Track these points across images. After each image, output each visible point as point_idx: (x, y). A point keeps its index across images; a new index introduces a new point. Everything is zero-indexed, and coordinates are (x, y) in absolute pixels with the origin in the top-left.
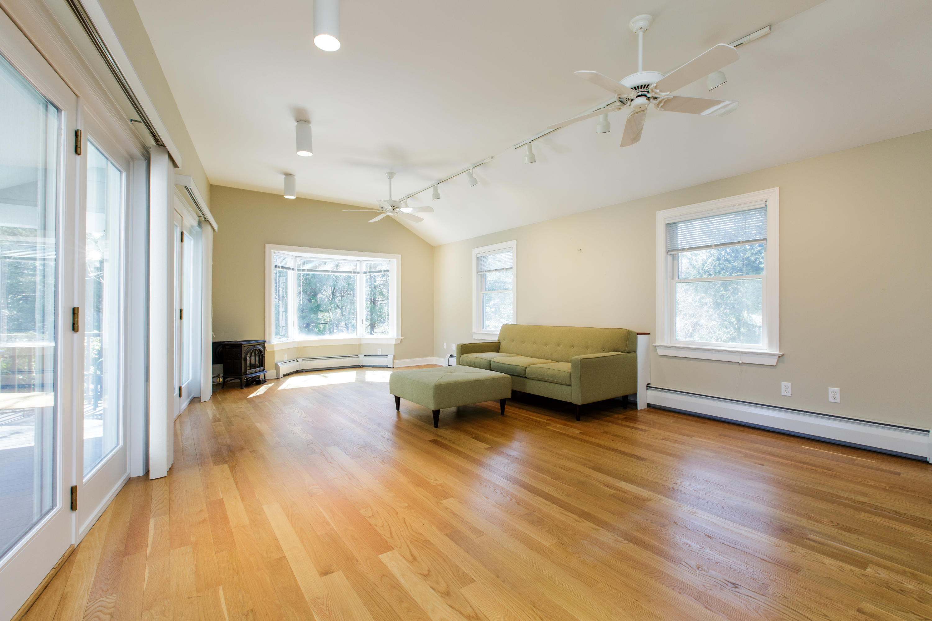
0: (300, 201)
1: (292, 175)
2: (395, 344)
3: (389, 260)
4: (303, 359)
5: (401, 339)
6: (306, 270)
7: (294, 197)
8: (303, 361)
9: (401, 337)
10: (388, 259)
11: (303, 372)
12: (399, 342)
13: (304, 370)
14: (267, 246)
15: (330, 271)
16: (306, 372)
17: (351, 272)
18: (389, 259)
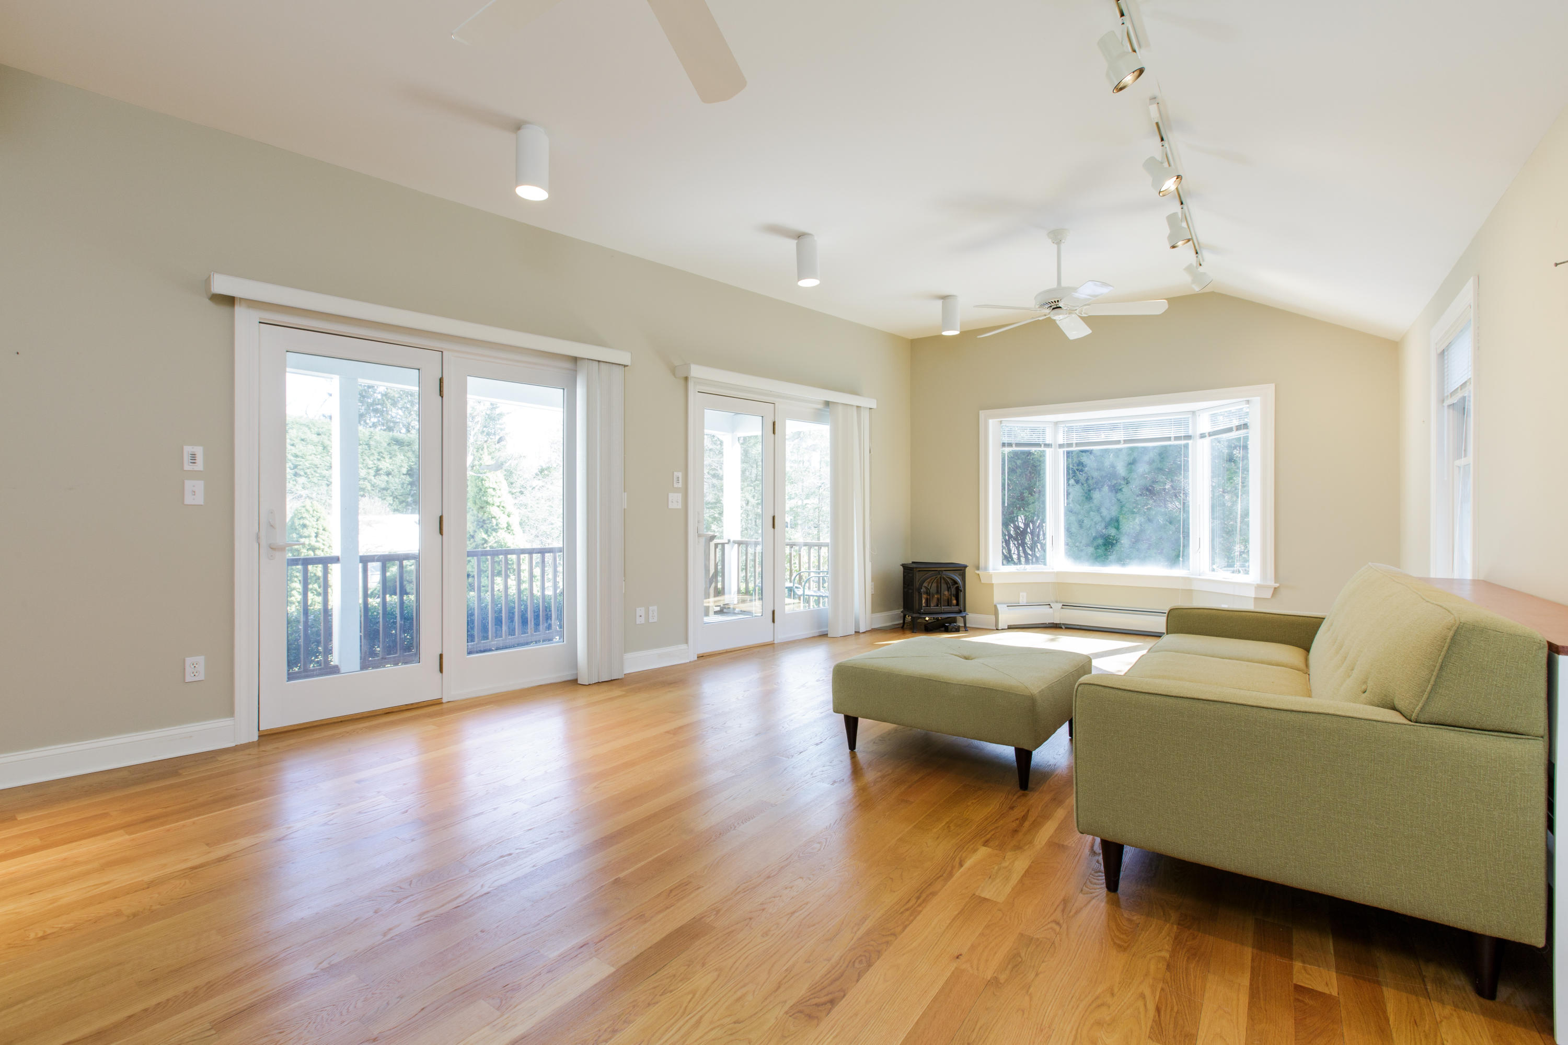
0: (968, 335)
1: (954, 296)
2: (1255, 598)
3: (1248, 401)
4: (1063, 605)
5: (1275, 588)
6: (1074, 445)
7: (956, 333)
8: (1062, 608)
9: (1275, 583)
10: (1242, 399)
11: (1061, 628)
12: (1268, 594)
13: (1063, 624)
14: (982, 414)
15: (1122, 442)
16: (1066, 628)
17: (1170, 437)
18: (1245, 399)
